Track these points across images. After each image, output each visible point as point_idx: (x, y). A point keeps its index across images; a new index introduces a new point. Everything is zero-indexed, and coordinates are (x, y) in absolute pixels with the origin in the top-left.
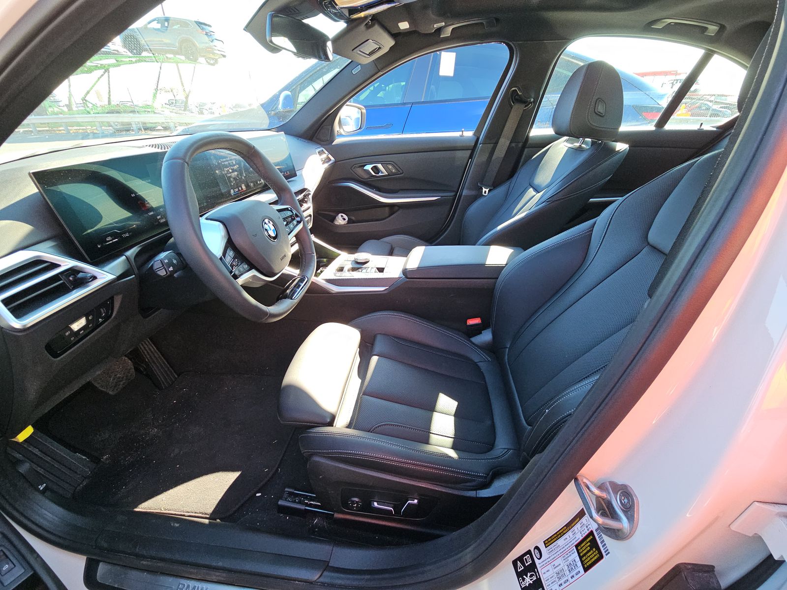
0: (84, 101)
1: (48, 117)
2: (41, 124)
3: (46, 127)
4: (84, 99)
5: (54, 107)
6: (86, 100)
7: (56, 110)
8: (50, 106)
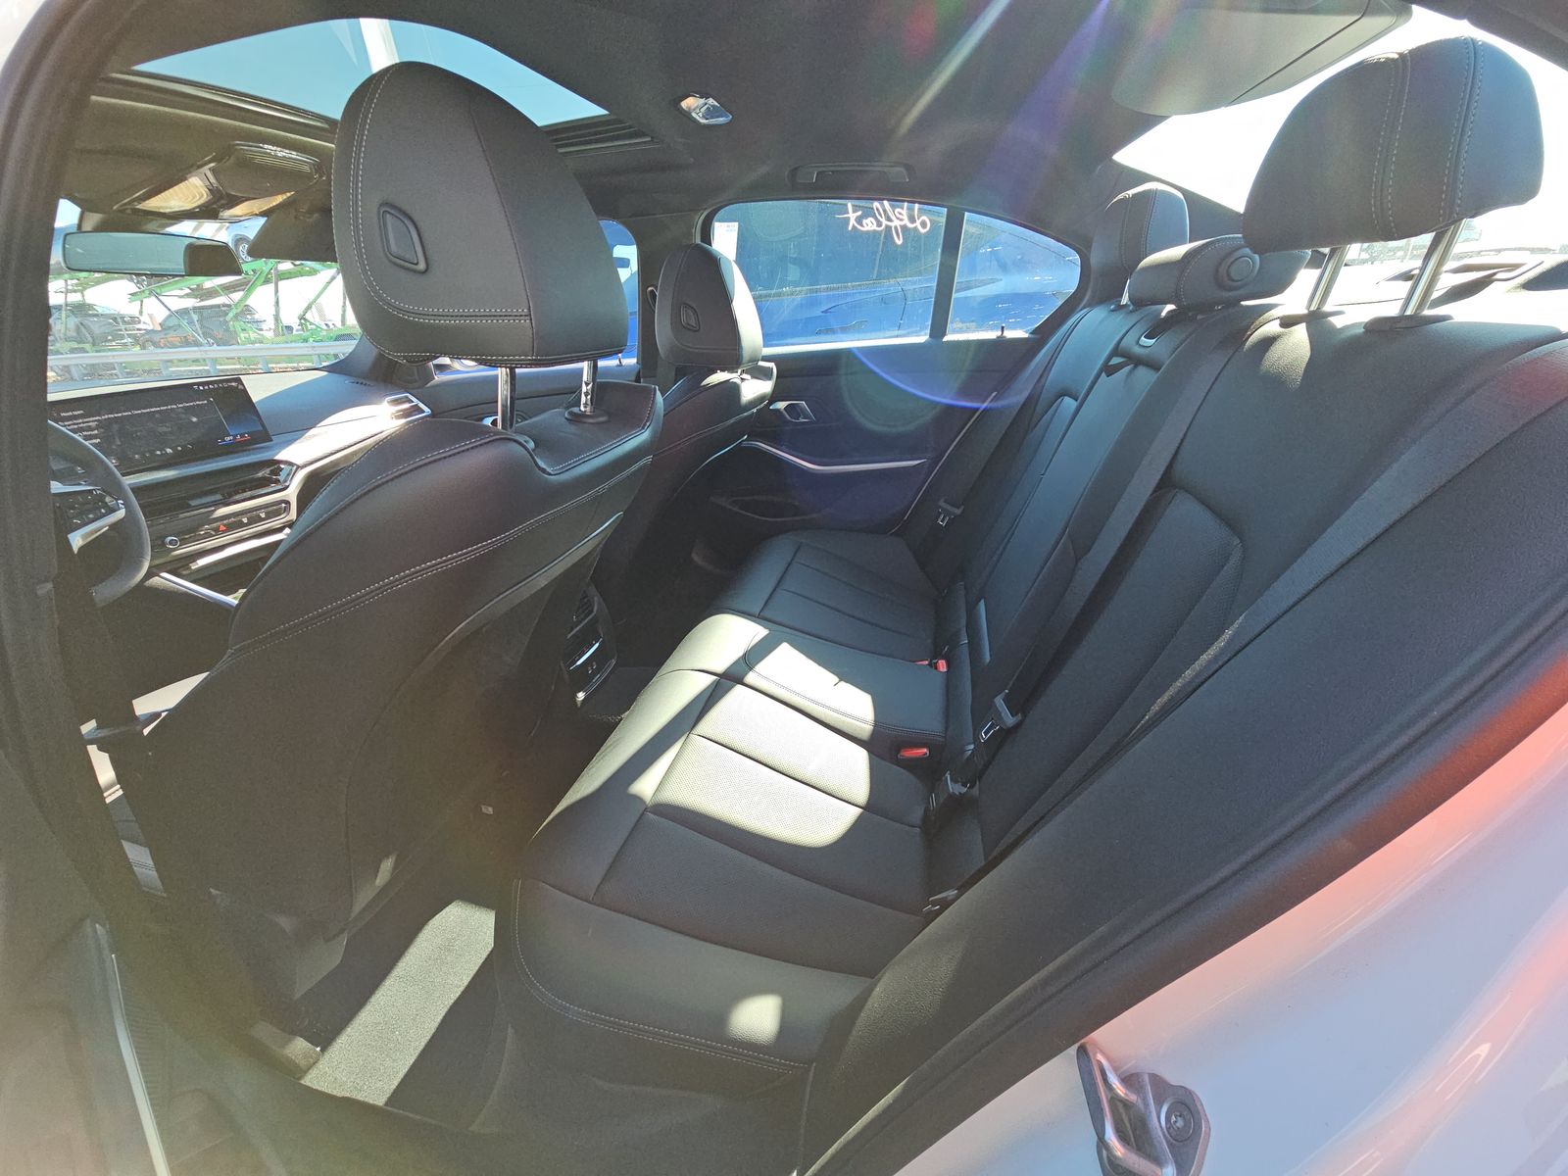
0: (303, 321)
1: (240, 347)
2: (228, 359)
3: (235, 364)
4: (302, 317)
5: (251, 332)
6: (305, 319)
7: (253, 336)
8: (244, 330)
